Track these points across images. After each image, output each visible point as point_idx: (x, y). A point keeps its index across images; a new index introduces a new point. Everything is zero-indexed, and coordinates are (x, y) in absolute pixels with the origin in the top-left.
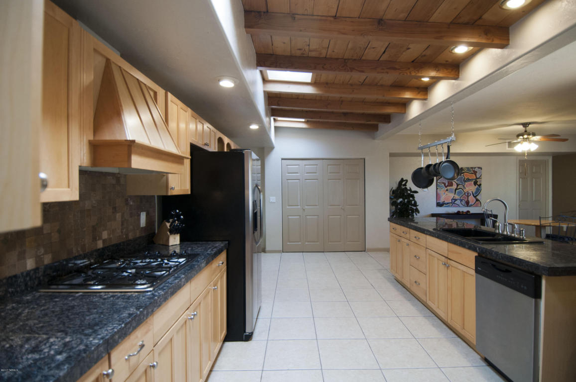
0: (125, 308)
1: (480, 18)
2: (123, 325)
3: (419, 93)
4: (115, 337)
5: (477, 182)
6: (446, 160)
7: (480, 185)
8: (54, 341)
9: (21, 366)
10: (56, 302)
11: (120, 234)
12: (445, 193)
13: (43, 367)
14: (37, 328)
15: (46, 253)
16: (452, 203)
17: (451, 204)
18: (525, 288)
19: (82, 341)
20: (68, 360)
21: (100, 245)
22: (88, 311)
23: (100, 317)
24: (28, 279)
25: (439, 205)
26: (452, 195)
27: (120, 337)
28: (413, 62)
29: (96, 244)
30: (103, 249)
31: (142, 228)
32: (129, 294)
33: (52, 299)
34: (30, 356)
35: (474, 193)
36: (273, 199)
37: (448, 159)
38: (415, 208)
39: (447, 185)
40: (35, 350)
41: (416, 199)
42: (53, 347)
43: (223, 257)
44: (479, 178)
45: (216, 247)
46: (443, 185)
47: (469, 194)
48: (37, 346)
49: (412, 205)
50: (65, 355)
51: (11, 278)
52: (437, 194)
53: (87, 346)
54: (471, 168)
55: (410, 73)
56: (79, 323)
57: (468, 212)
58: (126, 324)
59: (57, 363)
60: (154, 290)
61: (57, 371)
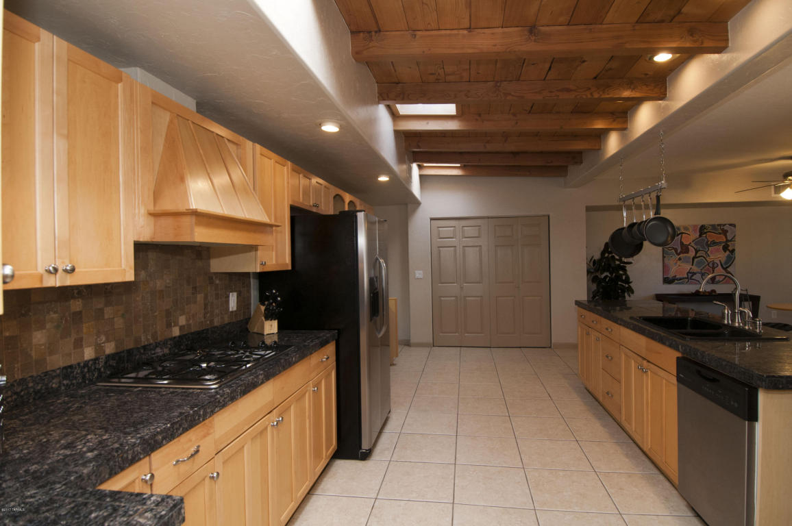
0: (179, 406)
1: (679, 12)
2: (169, 425)
3: (614, 121)
4: (156, 438)
5: (728, 246)
6: (654, 216)
7: (733, 251)
8: (91, 438)
9: (50, 461)
10: (111, 396)
11: (203, 319)
12: (676, 263)
13: (70, 463)
14: (80, 423)
15: (108, 341)
16: (688, 278)
17: (687, 280)
18: (736, 405)
19: (119, 438)
20: (95, 458)
21: (176, 332)
22: (139, 408)
23: (148, 414)
24: (86, 370)
25: (667, 281)
26: (687, 267)
27: (164, 438)
28: (595, 78)
29: (171, 331)
30: (179, 337)
31: (232, 312)
32: (191, 391)
33: (107, 393)
34: (62, 452)
35: (723, 262)
36: (419, 274)
37: (657, 216)
38: (627, 286)
39: (679, 251)
40: (70, 446)
41: (628, 273)
42: (87, 444)
43: (330, 349)
44: (731, 241)
45: (318, 338)
46: (673, 251)
47: (715, 265)
48: (72, 443)
49: (622, 281)
50: (96, 452)
51: (65, 368)
52: (664, 266)
53: (121, 445)
54: (718, 225)
55: (591, 94)
56: (124, 420)
57: (713, 291)
58: (172, 425)
59: (85, 460)
60: (220, 387)
61: (81, 468)
